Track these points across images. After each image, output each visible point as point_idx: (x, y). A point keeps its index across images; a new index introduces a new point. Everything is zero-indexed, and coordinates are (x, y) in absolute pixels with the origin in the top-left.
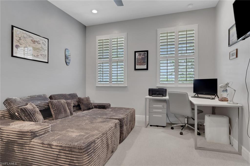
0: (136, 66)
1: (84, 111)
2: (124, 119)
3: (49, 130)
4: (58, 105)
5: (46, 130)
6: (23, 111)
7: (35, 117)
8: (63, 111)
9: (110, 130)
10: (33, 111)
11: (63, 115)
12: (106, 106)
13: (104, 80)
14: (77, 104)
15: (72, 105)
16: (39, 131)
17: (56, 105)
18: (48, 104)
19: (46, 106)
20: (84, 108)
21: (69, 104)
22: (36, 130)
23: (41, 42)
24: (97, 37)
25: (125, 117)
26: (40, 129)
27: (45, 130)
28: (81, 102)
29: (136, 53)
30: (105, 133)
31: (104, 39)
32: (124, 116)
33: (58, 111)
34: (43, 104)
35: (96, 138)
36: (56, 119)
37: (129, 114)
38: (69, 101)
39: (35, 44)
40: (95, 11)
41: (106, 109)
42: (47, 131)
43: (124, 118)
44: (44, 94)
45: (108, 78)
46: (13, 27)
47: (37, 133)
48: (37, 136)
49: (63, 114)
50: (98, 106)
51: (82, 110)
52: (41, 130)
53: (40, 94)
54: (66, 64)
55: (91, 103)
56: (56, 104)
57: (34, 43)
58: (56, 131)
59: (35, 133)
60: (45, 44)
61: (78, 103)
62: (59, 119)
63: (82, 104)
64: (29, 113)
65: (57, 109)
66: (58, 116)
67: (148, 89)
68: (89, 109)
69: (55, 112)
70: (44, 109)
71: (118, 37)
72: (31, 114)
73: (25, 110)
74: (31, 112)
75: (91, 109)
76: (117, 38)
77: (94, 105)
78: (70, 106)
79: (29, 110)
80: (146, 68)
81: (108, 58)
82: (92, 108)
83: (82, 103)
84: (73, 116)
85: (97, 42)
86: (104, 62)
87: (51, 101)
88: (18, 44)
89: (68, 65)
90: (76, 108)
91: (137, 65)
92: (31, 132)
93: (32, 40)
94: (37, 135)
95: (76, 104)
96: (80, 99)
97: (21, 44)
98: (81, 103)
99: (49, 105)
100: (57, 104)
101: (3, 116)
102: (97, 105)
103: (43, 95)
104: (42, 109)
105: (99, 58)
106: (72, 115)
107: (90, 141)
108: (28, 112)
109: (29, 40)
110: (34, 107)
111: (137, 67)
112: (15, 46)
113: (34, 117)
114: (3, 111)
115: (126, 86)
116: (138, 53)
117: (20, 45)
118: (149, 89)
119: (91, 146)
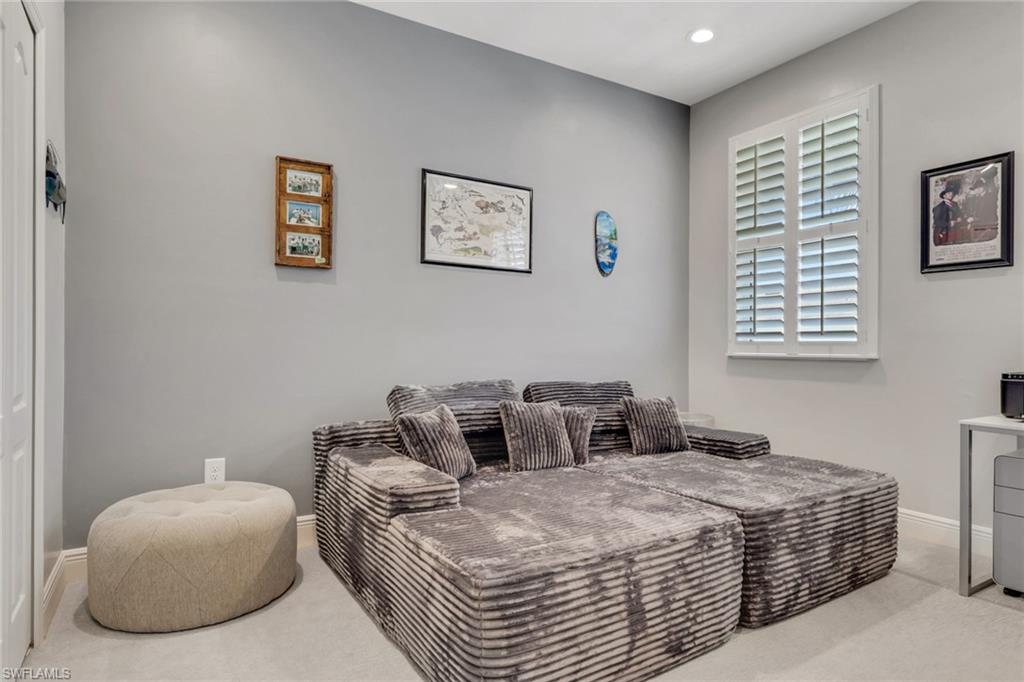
0: (933, 249)
1: (642, 454)
2: (778, 514)
3: (453, 501)
4: (528, 421)
5: (442, 496)
6: (407, 426)
7: (438, 450)
8: (545, 443)
9: (656, 546)
10: (434, 431)
11: (545, 458)
12: (738, 444)
13: (758, 330)
14: (618, 423)
15: (589, 426)
16: (415, 494)
17: (520, 420)
18: (498, 413)
19: (489, 419)
20: (643, 444)
21: (578, 419)
22: (405, 492)
23: (507, 204)
24: (730, 140)
25: (789, 507)
26: (420, 490)
27: (436, 497)
28: (632, 416)
29: (933, 180)
30: (618, 554)
31: (758, 143)
32: (786, 503)
33: (526, 442)
34: (483, 412)
35: (564, 564)
36: (519, 468)
37: (828, 499)
38: (579, 410)
39: (488, 215)
40: (702, 36)
41: (740, 459)
42: (442, 502)
43: (782, 511)
44: (505, 381)
45: (780, 321)
46: (425, 172)
47: (409, 500)
48: (406, 510)
49: (544, 455)
50: (705, 442)
51: (634, 452)
52: (424, 493)
53: (490, 379)
54: (601, 271)
55: (678, 428)
56: (521, 417)
57: (486, 212)
58: (473, 506)
59: (403, 499)
60: (521, 209)
61: (623, 420)
62: (526, 469)
63: (634, 427)
64: (422, 437)
65: (523, 434)
66: (523, 460)
67: (1000, 378)
68: (666, 449)
69: (514, 442)
70: (483, 428)
71: (827, 117)
72: (427, 440)
73: (412, 424)
74: (429, 433)
75: (676, 451)
76: (823, 125)
77: (689, 437)
78: (581, 428)
79: (423, 426)
80: (998, 255)
81: (780, 226)
82: (682, 448)
83: (636, 422)
84: (583, 466)
85: (730, 161)
86: (758, 247)
87: (505, 406)
88: (439, 223)
89: (607, 275)
90: (615, 439)
91: (936, 245)
92: (392, 495)
93: (477, 204)
94: (408, 508)
95: (614, 423)
96: (629, 405)
97: (446, 222)
98: (630, 419)
99: (499, 418)
100: (526, 417)
101: (381, 437)
102: (704, 439)
103: (500, 382)
104: (478, 428)
105: (739, 232)
106: (583, 463)
107: (528, 567)
108: (419, 431)
109: (469, 205)
110: (442, 420)
111: (938, 254)
112: (432, 230)
113: (436, 451)
114: (385, 422)
115: (874, 355)
116: (944, 180)
117: (443, 226)
118: (1005, 376)
119: (526, 588)
